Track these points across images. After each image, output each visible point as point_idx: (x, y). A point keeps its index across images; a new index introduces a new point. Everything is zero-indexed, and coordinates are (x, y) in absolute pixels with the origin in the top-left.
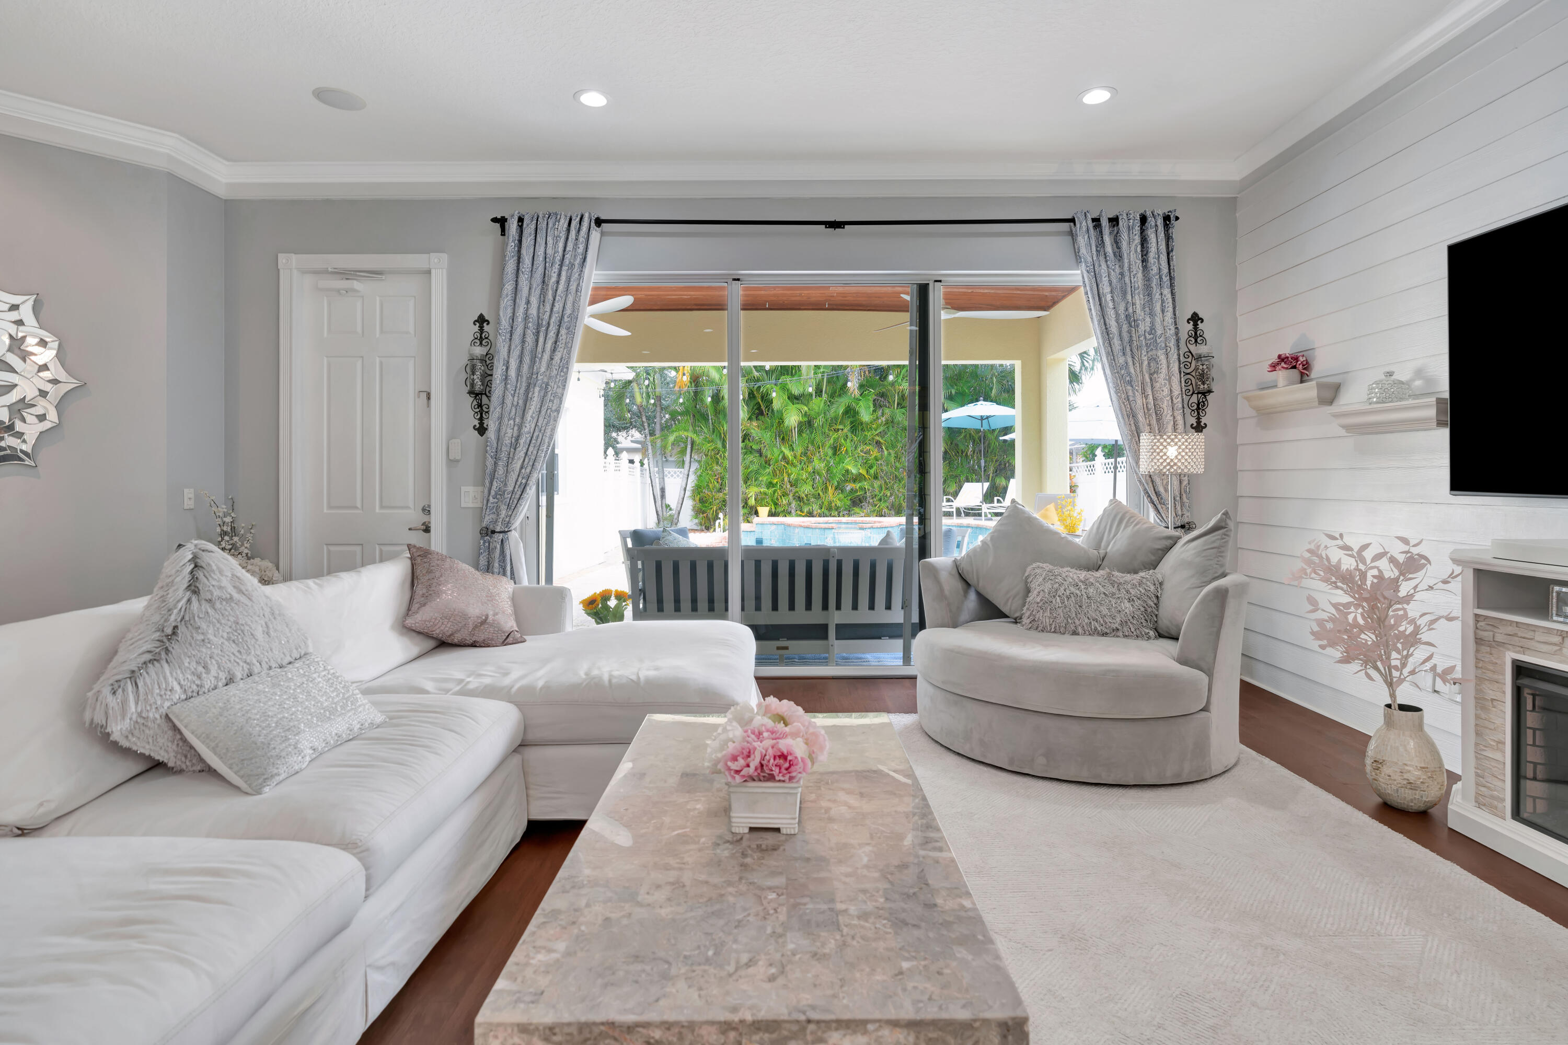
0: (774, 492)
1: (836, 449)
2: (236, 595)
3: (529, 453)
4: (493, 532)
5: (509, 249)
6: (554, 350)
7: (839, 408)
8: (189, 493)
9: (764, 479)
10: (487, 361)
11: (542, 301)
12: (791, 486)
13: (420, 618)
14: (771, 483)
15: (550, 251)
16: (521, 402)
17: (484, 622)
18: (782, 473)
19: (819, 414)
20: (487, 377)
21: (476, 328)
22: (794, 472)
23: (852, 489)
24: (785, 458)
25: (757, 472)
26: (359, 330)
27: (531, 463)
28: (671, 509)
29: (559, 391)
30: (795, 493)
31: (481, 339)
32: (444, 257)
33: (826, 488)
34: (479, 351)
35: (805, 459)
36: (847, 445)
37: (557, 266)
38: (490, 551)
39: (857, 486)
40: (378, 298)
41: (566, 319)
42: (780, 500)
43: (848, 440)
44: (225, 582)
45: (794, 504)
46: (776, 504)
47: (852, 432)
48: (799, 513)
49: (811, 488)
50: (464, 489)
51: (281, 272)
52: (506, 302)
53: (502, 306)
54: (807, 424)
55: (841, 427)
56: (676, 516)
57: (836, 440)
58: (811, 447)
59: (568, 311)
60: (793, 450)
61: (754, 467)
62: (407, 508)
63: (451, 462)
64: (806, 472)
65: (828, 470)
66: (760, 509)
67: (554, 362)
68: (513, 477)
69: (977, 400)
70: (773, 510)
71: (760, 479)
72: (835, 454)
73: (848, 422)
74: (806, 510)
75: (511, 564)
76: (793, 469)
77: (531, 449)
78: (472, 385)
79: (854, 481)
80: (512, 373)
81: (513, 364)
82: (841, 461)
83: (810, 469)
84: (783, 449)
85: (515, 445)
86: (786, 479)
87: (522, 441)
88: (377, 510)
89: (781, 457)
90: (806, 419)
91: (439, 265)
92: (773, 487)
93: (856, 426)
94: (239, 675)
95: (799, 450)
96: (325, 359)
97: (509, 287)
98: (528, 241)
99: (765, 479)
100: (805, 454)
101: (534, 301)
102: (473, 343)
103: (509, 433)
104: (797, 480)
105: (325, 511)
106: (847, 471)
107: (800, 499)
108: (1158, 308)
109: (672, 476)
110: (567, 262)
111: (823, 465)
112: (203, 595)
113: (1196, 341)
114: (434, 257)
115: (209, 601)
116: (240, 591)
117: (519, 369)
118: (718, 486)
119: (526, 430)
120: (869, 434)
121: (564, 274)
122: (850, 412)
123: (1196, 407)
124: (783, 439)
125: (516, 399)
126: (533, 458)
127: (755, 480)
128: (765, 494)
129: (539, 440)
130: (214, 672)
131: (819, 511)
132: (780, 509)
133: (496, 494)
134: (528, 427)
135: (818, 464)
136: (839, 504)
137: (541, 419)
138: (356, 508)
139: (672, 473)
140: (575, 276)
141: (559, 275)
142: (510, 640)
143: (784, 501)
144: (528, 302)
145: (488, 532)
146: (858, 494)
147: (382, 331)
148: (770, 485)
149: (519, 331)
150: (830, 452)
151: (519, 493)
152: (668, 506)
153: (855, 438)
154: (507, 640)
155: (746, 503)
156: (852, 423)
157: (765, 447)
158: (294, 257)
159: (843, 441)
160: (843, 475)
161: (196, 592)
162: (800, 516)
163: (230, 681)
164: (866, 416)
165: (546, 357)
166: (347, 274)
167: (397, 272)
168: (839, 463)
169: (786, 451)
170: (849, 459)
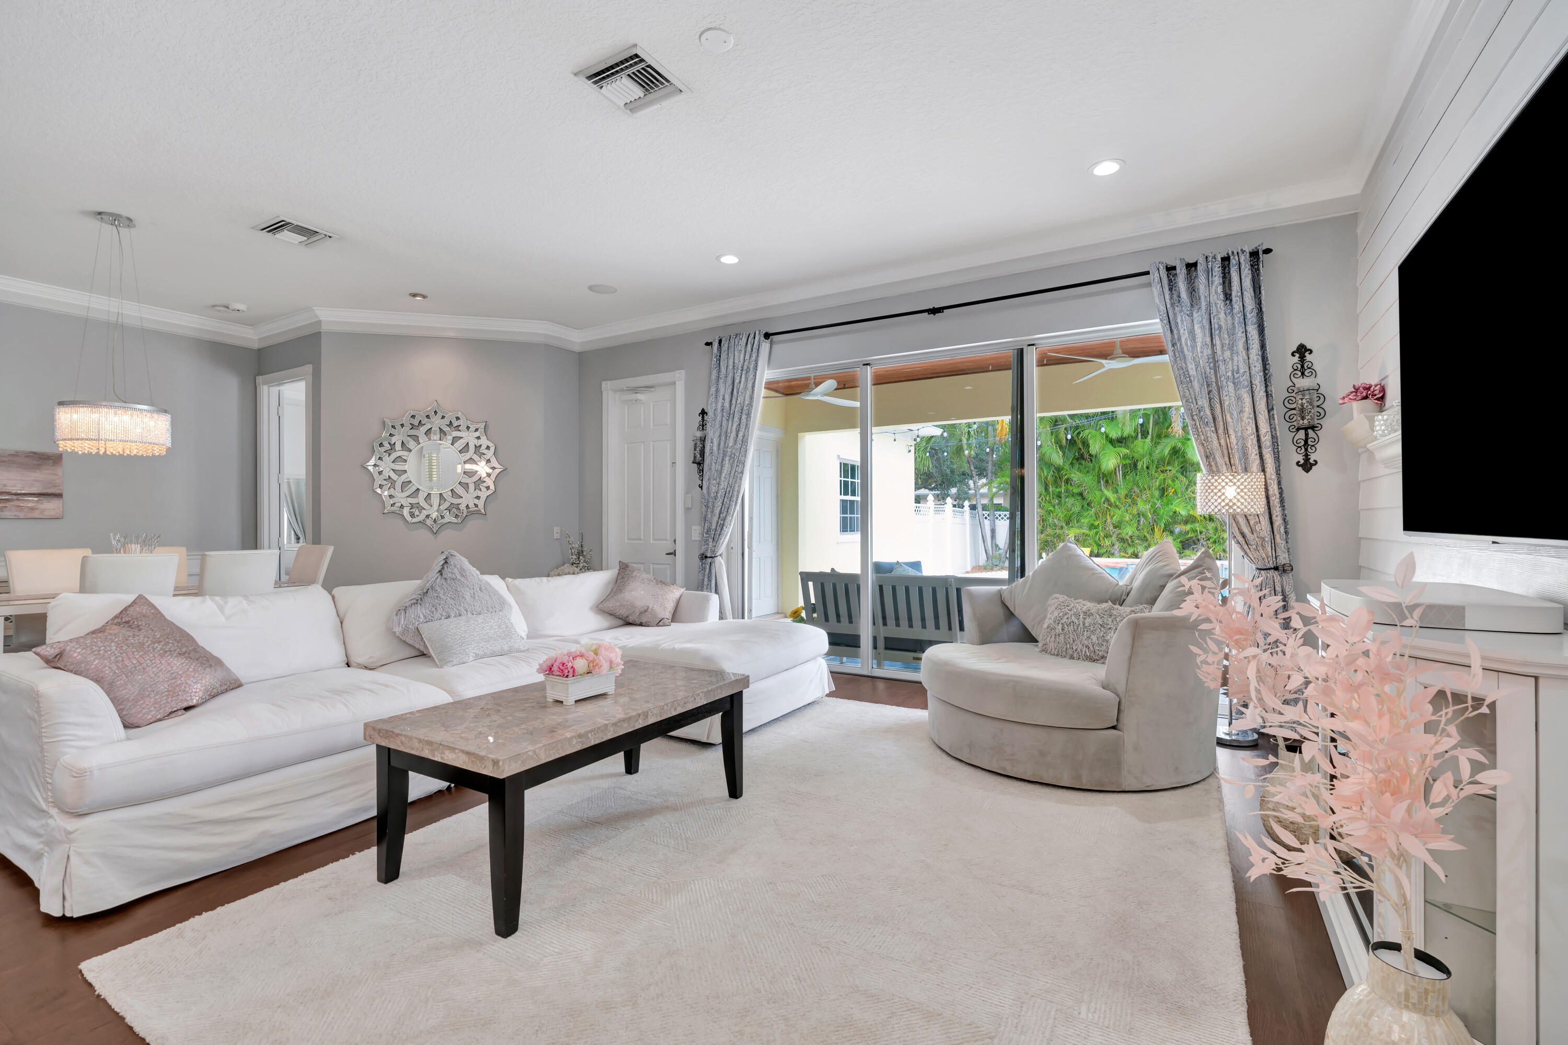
0: (1097, 533)
1: (1163, 491)
2: (459, 577)
3: (725, 503)
4: (706, 557)
5: (713, 363)
6: (738, 432)
7: (1166, 448)
8: (556, 529)
9: (1085, 521)
10: (703, 440)
11: (731, 397)
12: (1115, 527)
13: (610, 605)
14: (1092, 525)
15: (736, 361)
16: (720, 467)
17: (645, 611)
18: (1104, 514)
19: (1143, 456)
20: (703, 451)
21: (700, 418)
22: (1117, 515)
23: (1183, 531)
24: (1107, 500)
25: (1079, 514)
26: (642, 425)
27: (726, 510)
28: (999, 549)
29: (743, 459)
30: (1118, 534)
31: (703, 426)
32: (683, 372)
33: (1153, 530)
34: (699, 434)
35: (1129, 501)
36: (1174, 487)
37: (739, 371)
38: (704, 569)
39: (1188, 527)
40: (652, 404)
41: (745, 408)
42: (1102, 542)
43: (1176, 482)
44: (456, 571)
45: (1118, 545)
46: (1099, 545)
47: (1179, 473)
48: (1123, 554)
49: (1135, 530)
50: (694, 528)
51: (603, 393)
52: (712, 399)
54: (1131, 466)
55: (1169, 468)
56: (1003, 555)
57: (1160, 481)
58: (1136, 489)
59: (747, 402)
61: (1077, 509)
63: (687, 510)
64: (1130, 514)
65: (1155, 512)
67: (738, 439)
68: (715, 519)
70: (1096, 551)
71: (1083, 520)
72: (1162, 496)
73: (1174, 463)
74: (1130, 551)
75: (716, 579)
76: (1117, 511)
77: (726, 500)
78: (695, 457)
79: (1185, 522)
80: (715, 448)
81: (716, 442)
82: (1169, 503)
83: (1135, 511)
84: (1106, 492)
85: (716, 498)
87: (719, 495)
88: (652, 541)
89: (1103, 499)
90: (1129, 461)
91: (679, 377)
92: (1094, 529)
93: (1183, 467)
94: (453, 615)
95: (1123, 492)
96: (626, 445)
97: (713, 389)
98: (724, 356)
99: (1087, 521)
100: (1129, 496)
101: (727, 396)
102: (698, 428)
103: (713, 489)
104: (1120, 522)
105: (625, 541)
106: (1175, 512)
107: (1123, 540)
108: (1240, 345)
109: (1002, 518)
110: (745, 367)
111: (1148, 506)
112: (444, 576)
113: (1303, 374)
114: (677, 373)
115: (445, 579)
116: (462, 576)
117: (719, 445)
119: (721, 487)
121: (743, 376)
122: (1177, 452)
123: (1303, 443)
124: (1107, 482)
125: (717, 465)
126: (727, 506)
127: (1077, 522)
128: (1087, 535)
129: (731, 493)
130: (440, 611)
132: (1102, 550)
133: (708, 531)
134: (723, 484)
135: (1142, 506)
137: (731, 479)
139: (1002, 516)
140: (751, 376)
141: (741, 377)
142: (661, 623)
143: (1107, 542)
144: (724, 399)
145: (704, 557)
146: (1189, 536)
147: (653, 425)
148: (1092, 527)
149: (719, 418)
150: (1157, 494)
151: (719, 530)
152: (997, 546)
153: (1185, 479)
154: (660, 623)
157: (1086, 490)
158: (609, 382)
159: (1170, 482)
160: (1171, 517)
161: (441, 574)
162: (1124, 557)
163: (448, 617)
165: (733, 435)
166: (635, 390)
167: (661, 385)
168: (1167, 504)
169: (1109, 494)
170: (1179, 500)
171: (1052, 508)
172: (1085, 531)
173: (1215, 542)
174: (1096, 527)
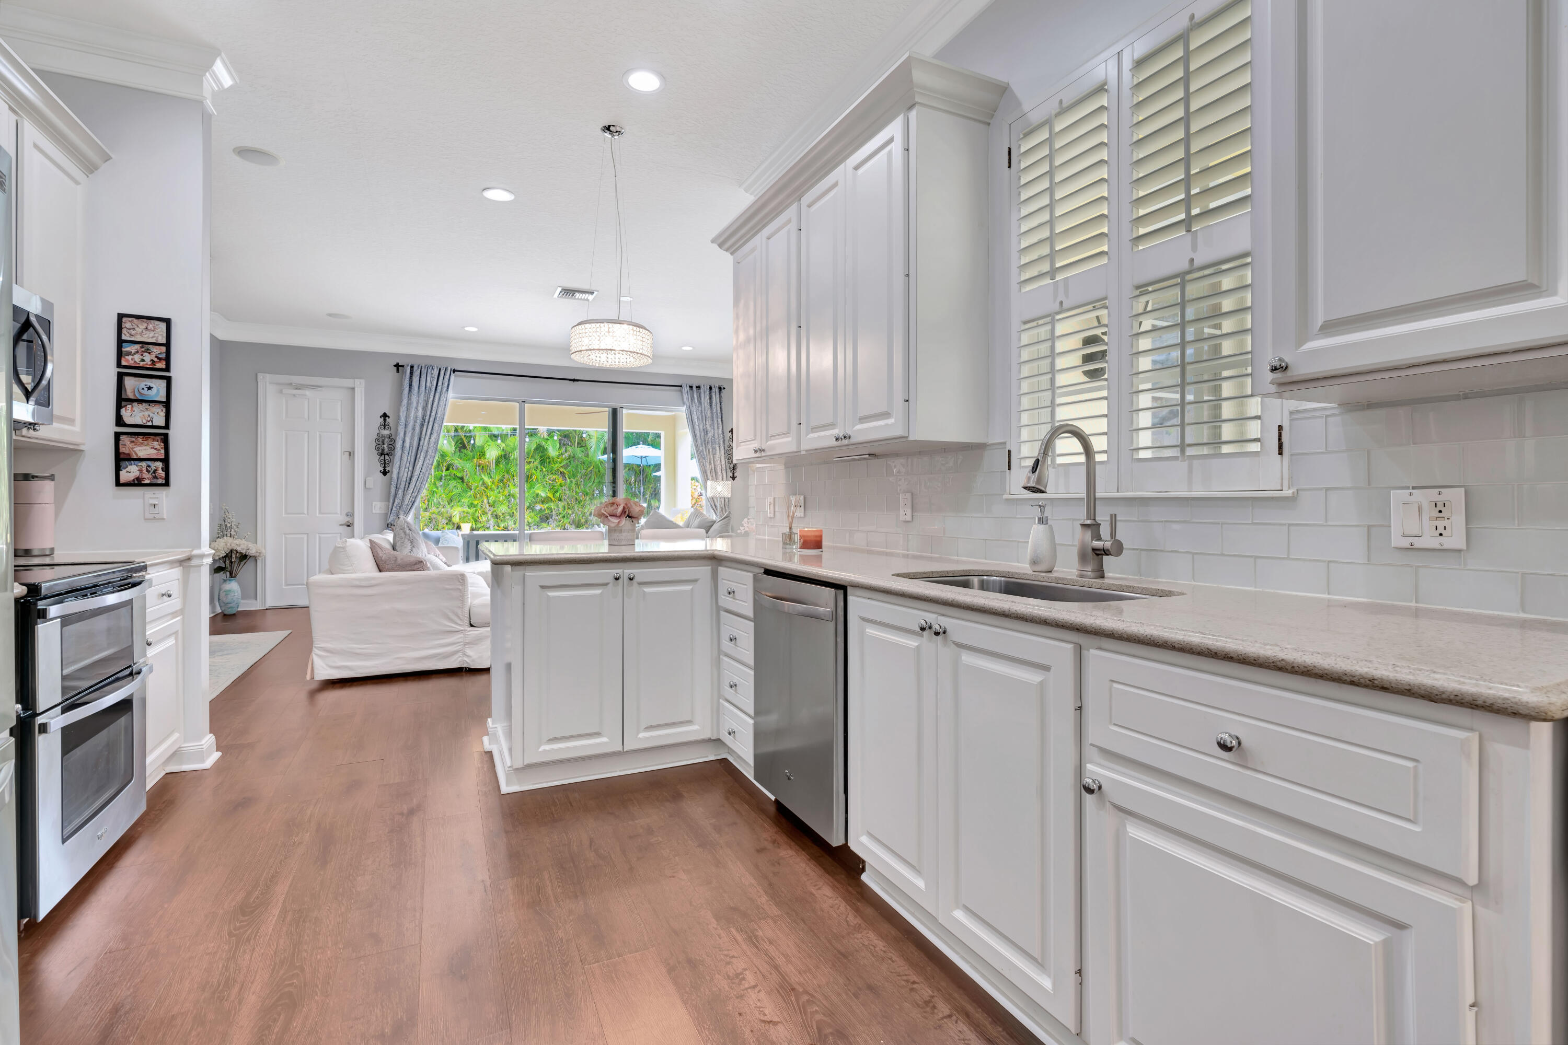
0: (475, 511)
3: (417, 485)
5: (405, 381)
7: (530, 444)
9: (466, 500)
10: (390, 438)
11: (425, 409)
12: (490, 506)
14: (472, 504)
15: (428, 384)
16: (412, 460)
18: (482, 497)
19: (513, 449)
20: (392, 447)
21: (382, 420)
22: (493, 495)
23: (541, 509)
24: (484, 484)
25: (460, 495)
30: (493, 512)
31: (385, 426)
32: (363, 381)
34: (385, 432)
35: (501, 484)
36: (537, 475)
37: (432, 395)
39: (545, 506)
40: (318, 400)
41: (438, 419)
42: (480, 518)
43: (538, 471)
45: (492, 521)
46: (476, 521)
47: (541, 465)
48: (497, 528)
49: (507, 508)
50: (374, 503)
51: (259, 383)
52: (402, 408)
53: (401, 410)
54: (505, 457)
55: (532, 460)
57: (529, 470)
58: (506, 476)
59: (439, 415)
60: (491, 478)
61: (457, 491)
62: (336, 513)
63: (367, 490)
64: (503, 495)
65: (521, 494)
66: (462, 525)
67: (431, 440)
68: (407, 497)
69: (638, 444)
70: (474, 526)
71: (463, 500)
72: (527, 481)
73: (538, 457)
74: (502, 525)
76: (492, 493)
77: (418, 483)
78: (383, 450)
79: (543, 502)
80: (407, 444)
81: (408, 440)
82: (531, 487)
83: (506, 493)
84: (483, 476)
85: (409, 481)
86: (485, 501)
87: (413, 479)
88: (317, 515)
89: (481, 483)
90: (503, 453)
91: (361, 386)
92: (474, 507)
93: (545, 460)
95: (497, 477)
96: (283, 432)
97: (405, 402)
98: (415, 378)
100: (501, 481)
101: (420, 409)
102: (380, 428)
103: (405, 475)
104: (494, 502)
105: (284, 515)
106: (538, 495)
107: (497, 517)
108: (716, 426)
114: (357, 382)
118: (425, 506)
119: (416, 474)
120: (555, 467)
121: (437, 394)
122: (540, 449)
123: (732, 468)
124: (483, 468)
125: (409, 458)
126: (419, 488)
127: (459, 502)
128: (467, 513)
131: (513, 526)
132: (479, 525)
133: (397, 506)
136: (530, 520)
138: (304, 514)
140: (443, 398)
141: (434, 397)
143: (484, 518)
144: (417, 408)
146: (546, 512)
147: (320, 418)
148: (471, 505)
150: (523, 480)
151: (411, 505)
153: (544, 469)
155: (450, 521)
156: (541, 457)
157: (467, 475)
158: (268, 375)
160: (534, 498)
164: (553, 452)
165: (427, 437)
166: (299, 387)
167: (327, 387)
168: (530, 488)
169: (486, 479)
170: (539, 485)
171: (435, 489)
172: (465, 510)
173: (564, 517)
174: (475, 506)
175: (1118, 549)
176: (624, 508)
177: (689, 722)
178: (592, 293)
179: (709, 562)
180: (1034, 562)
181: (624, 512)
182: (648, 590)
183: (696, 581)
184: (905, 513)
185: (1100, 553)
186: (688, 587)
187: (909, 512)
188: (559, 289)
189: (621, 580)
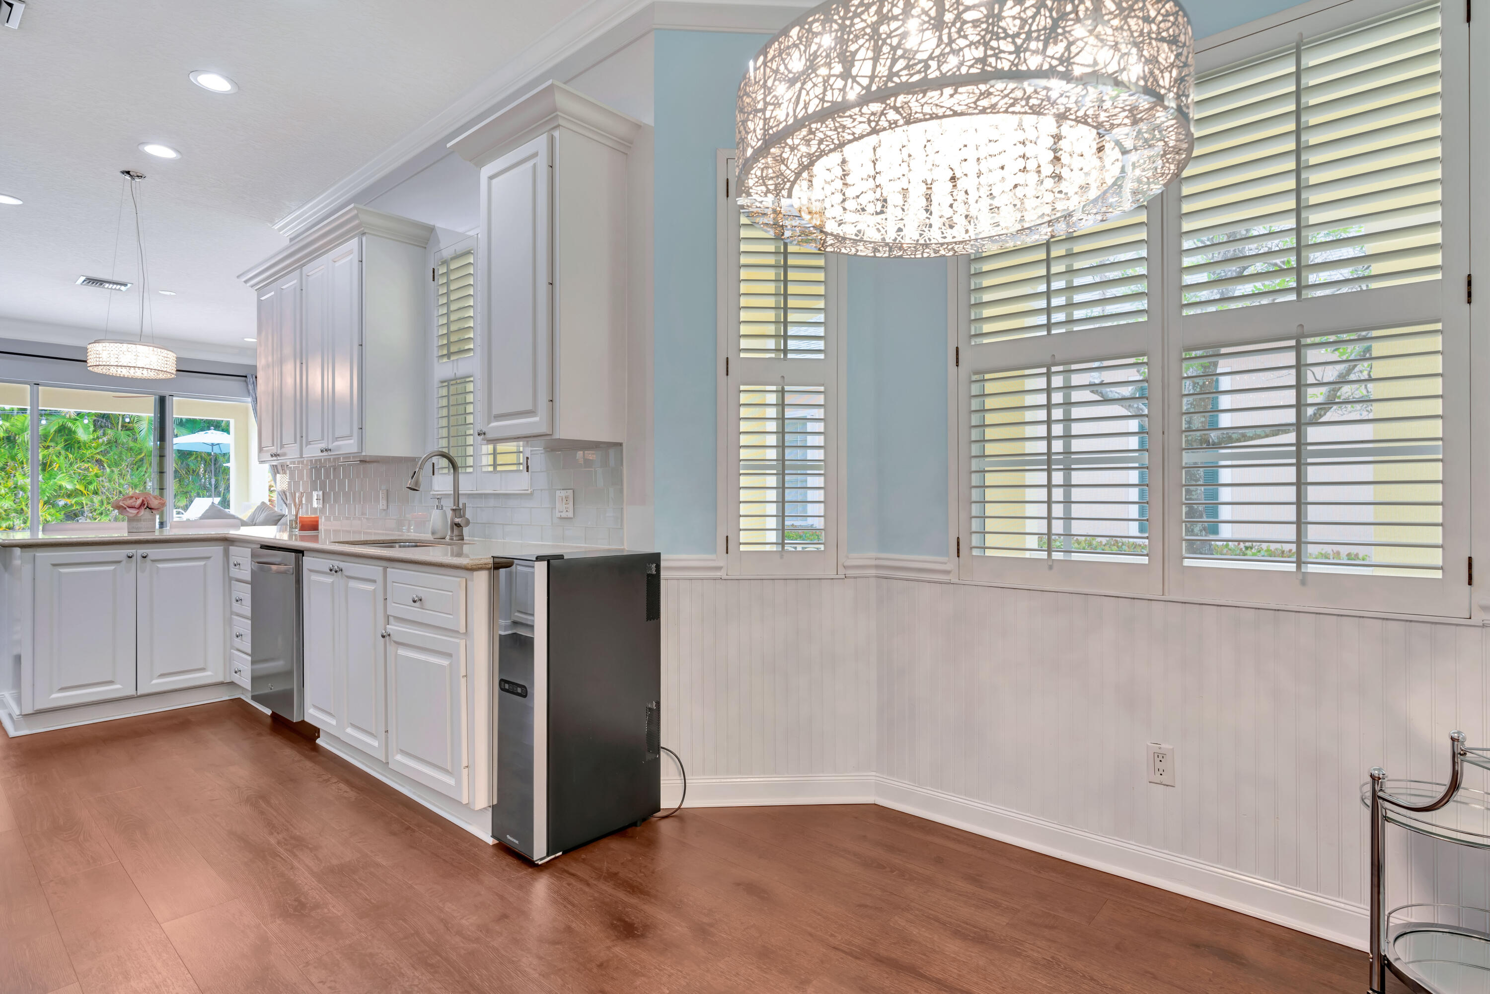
23: (66, 504)
36: (60, 462)
43: (62, 458)
47: (67, 450)
49: (12, 503)
55: (52, 444)
57: (47, 456)
58: (11, 463)
64: (5, 487)
69: (208, 429)
72: (44, 470)
73: (60, 440)
79: (69, 496)
83: (11, 484)
93: (72, 444)
106: (60, 487)
120: (88, 453)
122: (64, 431)
131: (22, 525)
146: (74, 508)
150: (38, 468)
153: (71, 456)
156: (66, 441)
159: (55, 458)
160: (55, 490)
164: (83, 434)
168: (50, 479)
170: (63, 475)
173: (101, 514)
175: (468, 523)
176: (143, 501)
177: (203, 669)
178: (125, 285)
179: (222, 543)
180: (433, 533)
181: (142, 504)
182: (160, 565)
183: (209, 558)
184: (382, 504)
185: (458, 525)
186: (202, 563)
187: (385, 503)
188: (83, 278)
189: (134, 558)
